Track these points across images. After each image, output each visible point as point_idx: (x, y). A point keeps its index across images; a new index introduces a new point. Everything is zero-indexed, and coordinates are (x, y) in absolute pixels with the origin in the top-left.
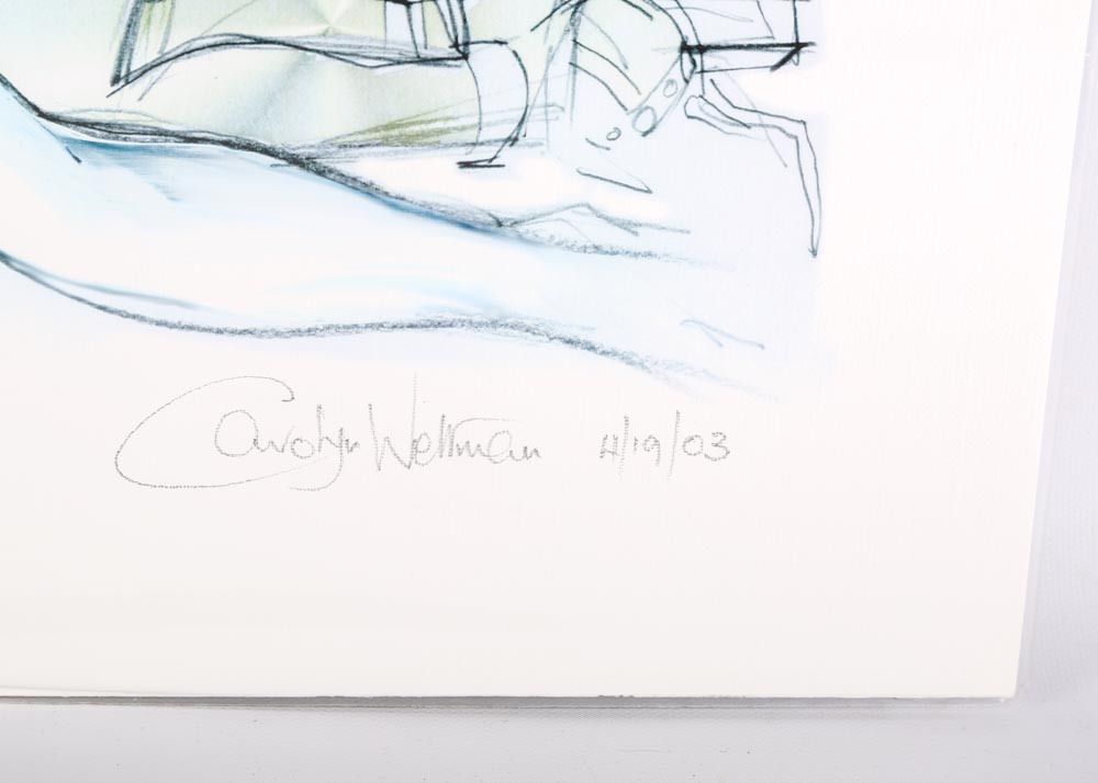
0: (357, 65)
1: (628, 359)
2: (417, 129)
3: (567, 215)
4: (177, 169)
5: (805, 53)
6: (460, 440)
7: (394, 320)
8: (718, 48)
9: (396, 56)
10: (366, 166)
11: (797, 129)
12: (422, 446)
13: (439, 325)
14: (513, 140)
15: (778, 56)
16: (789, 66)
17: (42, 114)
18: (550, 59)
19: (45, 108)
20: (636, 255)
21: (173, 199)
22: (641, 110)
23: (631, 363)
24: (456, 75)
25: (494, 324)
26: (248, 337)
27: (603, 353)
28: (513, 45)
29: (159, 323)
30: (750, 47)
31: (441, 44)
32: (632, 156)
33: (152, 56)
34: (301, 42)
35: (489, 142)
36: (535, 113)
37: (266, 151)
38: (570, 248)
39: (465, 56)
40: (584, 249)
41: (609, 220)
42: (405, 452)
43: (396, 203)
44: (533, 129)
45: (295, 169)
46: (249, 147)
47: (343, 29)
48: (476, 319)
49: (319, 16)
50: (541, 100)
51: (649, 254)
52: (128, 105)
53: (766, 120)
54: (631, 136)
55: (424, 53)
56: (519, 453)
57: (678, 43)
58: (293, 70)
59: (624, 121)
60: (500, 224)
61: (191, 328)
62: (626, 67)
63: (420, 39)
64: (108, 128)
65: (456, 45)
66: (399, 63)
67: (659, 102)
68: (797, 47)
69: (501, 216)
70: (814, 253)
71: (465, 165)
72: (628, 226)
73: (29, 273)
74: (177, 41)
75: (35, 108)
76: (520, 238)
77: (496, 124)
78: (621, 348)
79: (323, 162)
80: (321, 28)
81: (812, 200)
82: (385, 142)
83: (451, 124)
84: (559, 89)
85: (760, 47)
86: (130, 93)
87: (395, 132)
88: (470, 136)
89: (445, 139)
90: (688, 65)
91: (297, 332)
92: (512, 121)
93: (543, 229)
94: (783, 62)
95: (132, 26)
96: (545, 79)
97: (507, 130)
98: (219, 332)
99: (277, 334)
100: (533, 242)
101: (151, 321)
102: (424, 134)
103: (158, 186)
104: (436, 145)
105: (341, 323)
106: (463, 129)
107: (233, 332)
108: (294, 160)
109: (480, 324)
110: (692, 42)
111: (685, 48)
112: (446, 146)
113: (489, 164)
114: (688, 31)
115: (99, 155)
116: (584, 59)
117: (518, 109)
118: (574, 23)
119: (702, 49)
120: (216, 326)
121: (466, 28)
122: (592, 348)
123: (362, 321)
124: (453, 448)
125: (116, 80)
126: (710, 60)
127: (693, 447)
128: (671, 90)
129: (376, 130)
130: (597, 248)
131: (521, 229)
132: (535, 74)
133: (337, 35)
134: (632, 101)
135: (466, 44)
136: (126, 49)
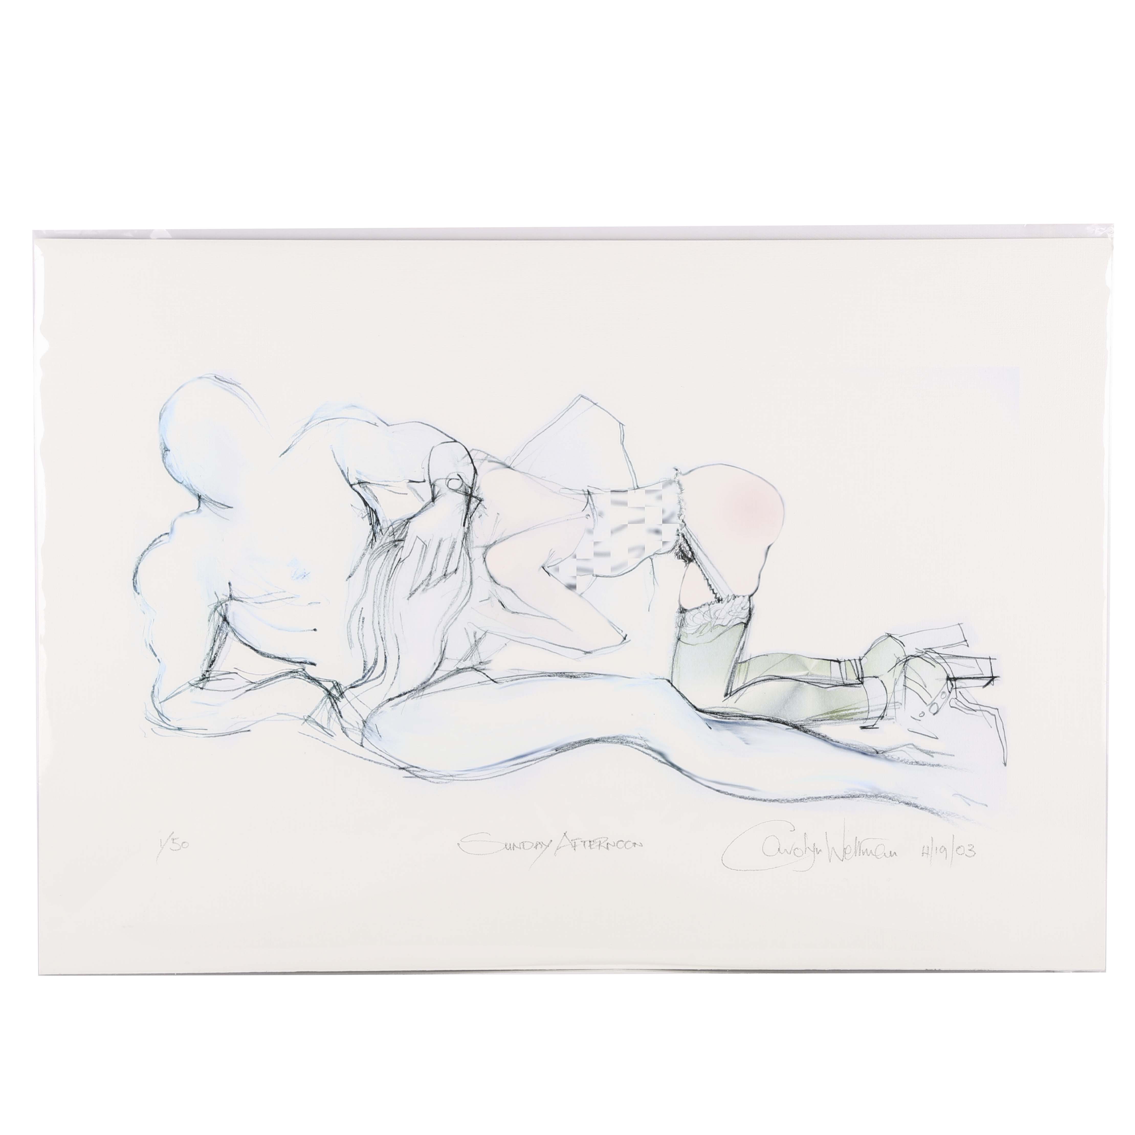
0: (820, 687)
1: (931, 811)
2: (844, 713)
3: (904, 748)
4: (748, 731)
5: (996, 681)
6: (863, 848)
7: (835, 795)
8: (961, 678)
9: (835, 683)
10: (824, 729)
11: (995, 712)
12: (847, 851)
13: (854, 797)
14: (882, 717)
15: (985, 682)
16: (990, 686)
17: (697, 710)
18: (895, 684)
19: (698, 707)
20: (933, 765)
21: (747, 744)
22: (932, 704)
23: (933, 813)
24: (858, 690)
25: (876, 796)
26: (776, 803)
27: (922, 809)
28: (881, 678)
29: (740, 797)
30: (974, 678)
31: (852, 678)
32: (929, 723)
33: (740, 685)
34: (797, 678)
35: (872, 718)
36: (890, 706)
37: (784, 723)
38: (906, 763)
39: (862, 683)
40: (912, 763)
41: (921, 750)
42: (841, 854)
43: (835, 744)
44: (890, 712)
45: (795, 730)
46: (777, 721)
47: (815, 673)
48: (869, 794)
49: (805, 668)
50: (892, 700)
51: (938, 765)
52: (731, 705)
53: (982, 708)
54: (929, 715)
55: (846, 682)
56: (888, 855)
57: (946, 677)
58: (795, 689)
59: (926, 709)
60: (877, 753)
61: (753, 799)
62: (926, 687)
63: (844, 676)
64: (722, 714)
65: (858, 678)
66: (836, 686)
67: (939, 701)
68: (993, 678)
69: (878, 749)
70: (1005, 764)
71: (863, 728)
72: (929, 753)
73: (690, 776)
74: (750, 679)
75: (695, 707)
76: (886, 758)
77: (875, 710)
78: (929, 806)
79: (806, 727)
80: (806, 672)
81: (1003, 741)
82: (831, 719)
83: (857, 711)
84: (899, 697)
85: (978, 678)
86: (732, 699)
87: (835, 714)
88: (865, 716)
89: (854, 717)
90: (950, 686)
91: (796, 800)
92: (881, 709)
93: (895, 754)
94: (988, 684)
95: (733, 673)
96: (894, 692)
97: (879, 713)
98: (765, 801)
99: (788, 801)
100: (891, 760)
101: (737, 796)
102: (846, 715)
103: (741, 738)
104: (851, 719)
105: (814, 796)
106: (862, 712)
107: (770, 801)
108: (795, 727)
109: (871, 796)
110: (951, 676)
111: (948, 679)
112: (855, 720)
113: (873, 727)
114: (949, 672)
115: (718, 725)
116: (909, 683)
117: (884, 704)
118: (904, 669)
119: (955, 679)
120: (763, 798)
121: (862, 671)
122: (917, 807)
123: (822, 795)
124: (860, 851)
125: (726, 695)
126: (958, 683)
127: (960, 851)
128: (944, 696)
129: (828, 713)
130: (917, 763)
131: (886, 755)
132: (890, 690)
133: (812, 675)
134: (929, 701)
135: (862, 678)
136: (730, 682)
